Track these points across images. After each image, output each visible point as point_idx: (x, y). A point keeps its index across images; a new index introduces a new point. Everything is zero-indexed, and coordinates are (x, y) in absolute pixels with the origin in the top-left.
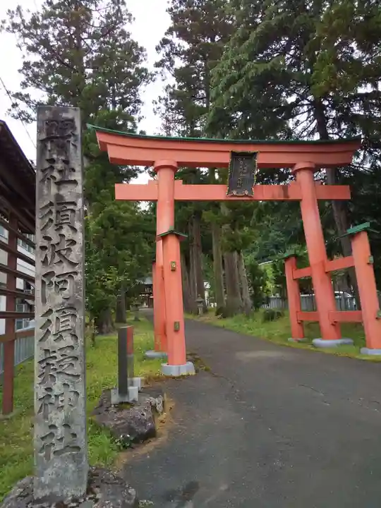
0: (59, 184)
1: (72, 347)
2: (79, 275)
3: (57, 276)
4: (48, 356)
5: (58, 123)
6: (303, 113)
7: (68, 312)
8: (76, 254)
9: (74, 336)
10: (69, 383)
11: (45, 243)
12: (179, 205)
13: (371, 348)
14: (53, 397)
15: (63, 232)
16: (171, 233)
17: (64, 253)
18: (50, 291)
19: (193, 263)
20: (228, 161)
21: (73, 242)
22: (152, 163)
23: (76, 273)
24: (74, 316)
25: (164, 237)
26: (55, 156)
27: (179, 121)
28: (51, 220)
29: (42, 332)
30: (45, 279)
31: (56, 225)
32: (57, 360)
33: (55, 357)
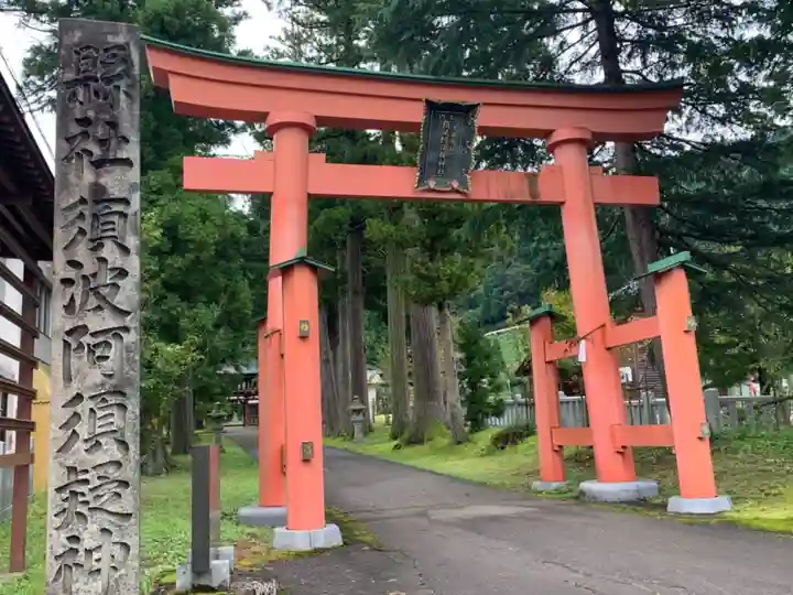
0: (98, 164)
1: (118, 464)
2: (132, 331)
3: (92, 335)
4: (73, 478)
5: (97, 52)
6: (572, 27)
7: (112, 400)
8: (128, 294)
9: (123, 444)
10: (112, 528)
11: (72, 273)
12: (319, 204)
13: (689, 496)
14: (82, 553)
15: (104, 253)
16: (301, 262)
17: (104, 291)
18: (80, 362)
19: (344, 325)
20: (420, 120)
21: (123, 273)
22: (262, 117)
23: (126, 329)
24: (122, 407)
25: (286, 270)
26: (91, 114)
27: (321, 25)
28: (82, 232)
29: (64, 435)
30: (69, 340)
31: (92, 240)
32: (90, 486)
33: (86, 482)
